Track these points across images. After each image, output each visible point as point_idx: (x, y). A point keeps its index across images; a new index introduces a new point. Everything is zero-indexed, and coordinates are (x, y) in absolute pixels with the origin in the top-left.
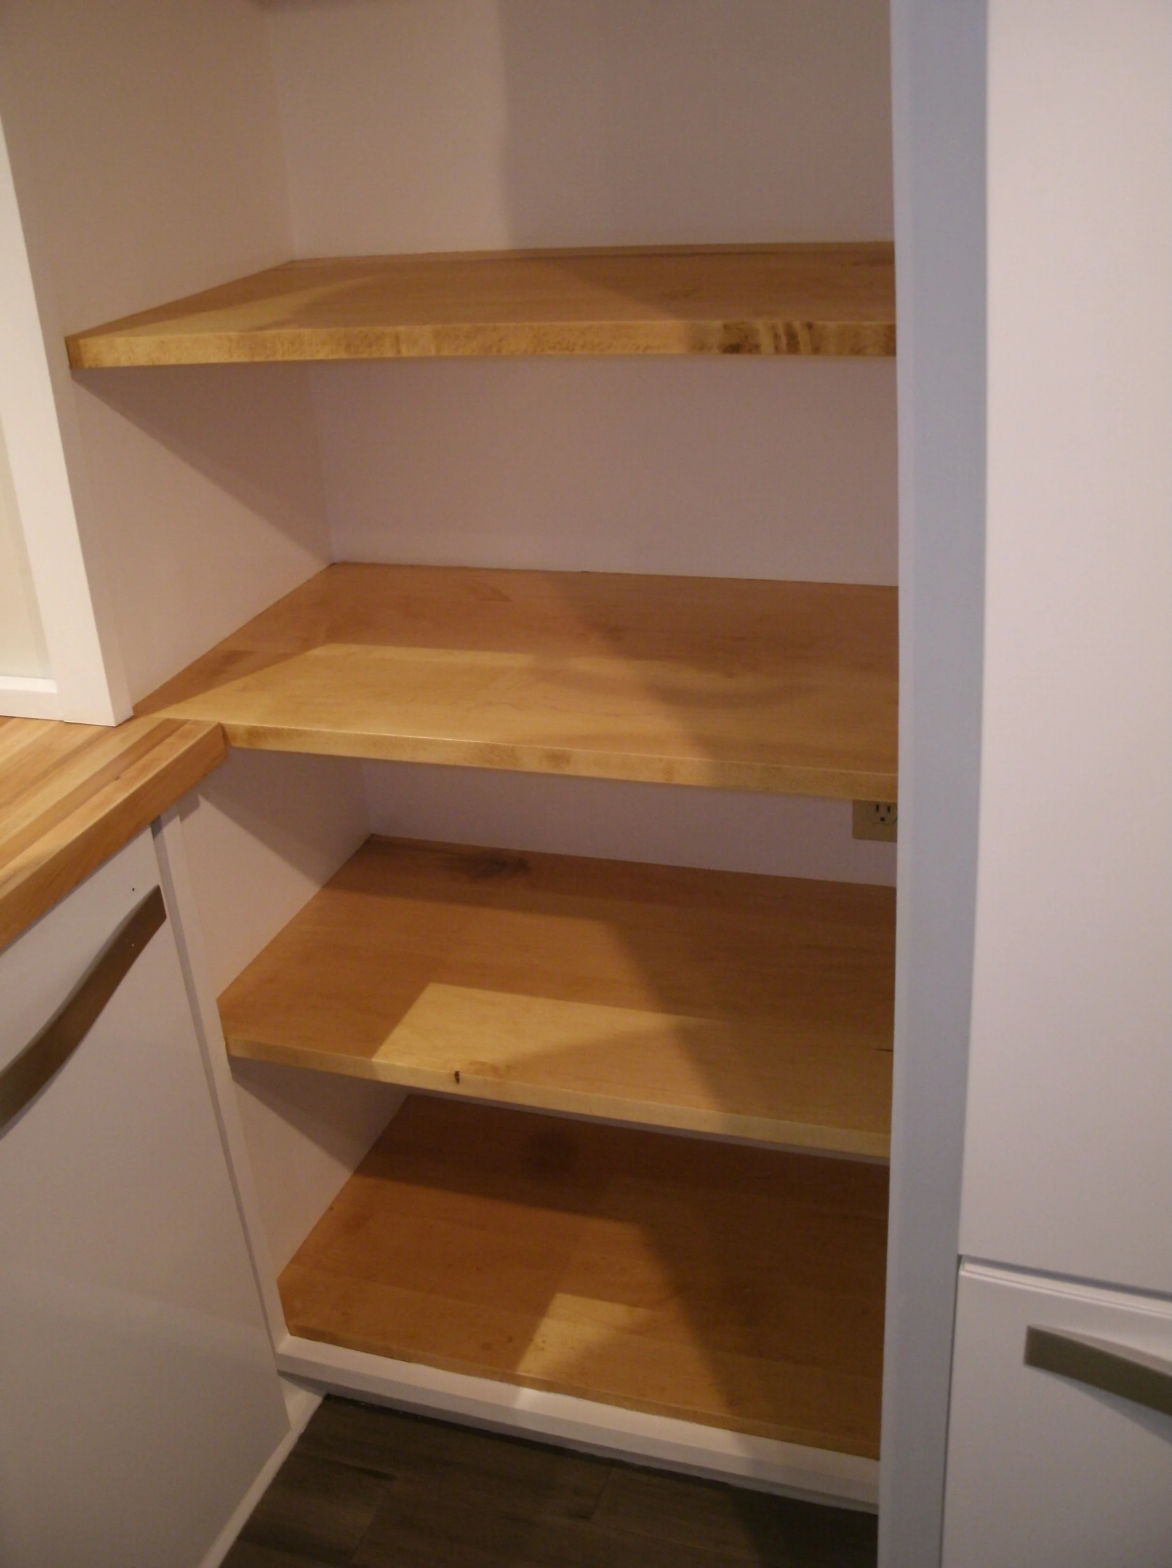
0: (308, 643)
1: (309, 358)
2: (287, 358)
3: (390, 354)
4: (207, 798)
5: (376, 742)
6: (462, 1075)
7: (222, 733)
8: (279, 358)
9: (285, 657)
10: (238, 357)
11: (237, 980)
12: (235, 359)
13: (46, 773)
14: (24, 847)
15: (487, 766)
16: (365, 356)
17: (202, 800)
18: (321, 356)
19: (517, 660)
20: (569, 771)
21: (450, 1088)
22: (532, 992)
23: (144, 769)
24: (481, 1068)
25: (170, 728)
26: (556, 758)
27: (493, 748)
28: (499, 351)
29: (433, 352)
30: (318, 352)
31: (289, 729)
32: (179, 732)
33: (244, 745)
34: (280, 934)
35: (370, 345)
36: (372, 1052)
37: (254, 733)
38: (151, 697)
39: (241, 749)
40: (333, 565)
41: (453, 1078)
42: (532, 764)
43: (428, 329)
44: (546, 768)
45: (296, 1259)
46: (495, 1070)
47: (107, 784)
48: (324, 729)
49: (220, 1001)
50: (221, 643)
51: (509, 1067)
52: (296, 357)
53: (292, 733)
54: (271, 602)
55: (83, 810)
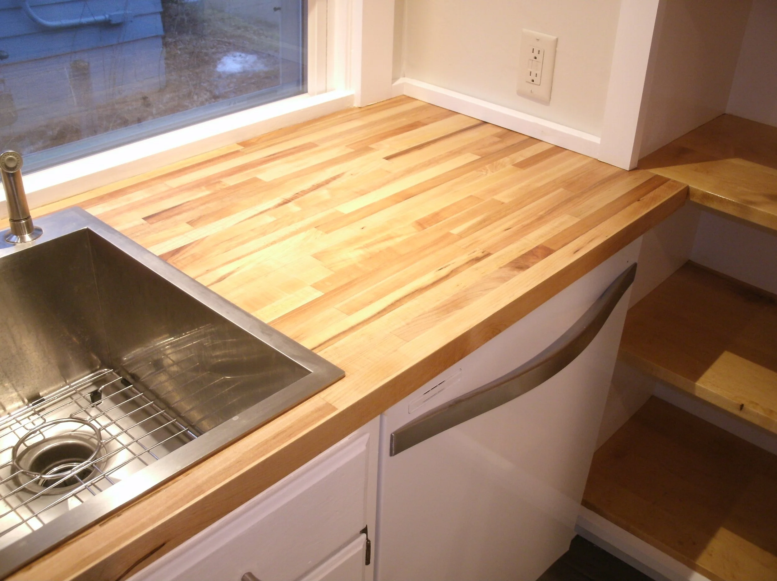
0: (725, 156)
6: (745, 407)
7: (687, 192)
23: (653, 199)
24: (756, 406)
25: (661, 180)
32: (666, 184)
33: (697, 201)
36: (697, 379)
37: (706, 196)
39: (694, 203)
40: (724, 115)
41: (739, 407)
46: (764, 410)
47: (634, 201)
50: (674, 140)
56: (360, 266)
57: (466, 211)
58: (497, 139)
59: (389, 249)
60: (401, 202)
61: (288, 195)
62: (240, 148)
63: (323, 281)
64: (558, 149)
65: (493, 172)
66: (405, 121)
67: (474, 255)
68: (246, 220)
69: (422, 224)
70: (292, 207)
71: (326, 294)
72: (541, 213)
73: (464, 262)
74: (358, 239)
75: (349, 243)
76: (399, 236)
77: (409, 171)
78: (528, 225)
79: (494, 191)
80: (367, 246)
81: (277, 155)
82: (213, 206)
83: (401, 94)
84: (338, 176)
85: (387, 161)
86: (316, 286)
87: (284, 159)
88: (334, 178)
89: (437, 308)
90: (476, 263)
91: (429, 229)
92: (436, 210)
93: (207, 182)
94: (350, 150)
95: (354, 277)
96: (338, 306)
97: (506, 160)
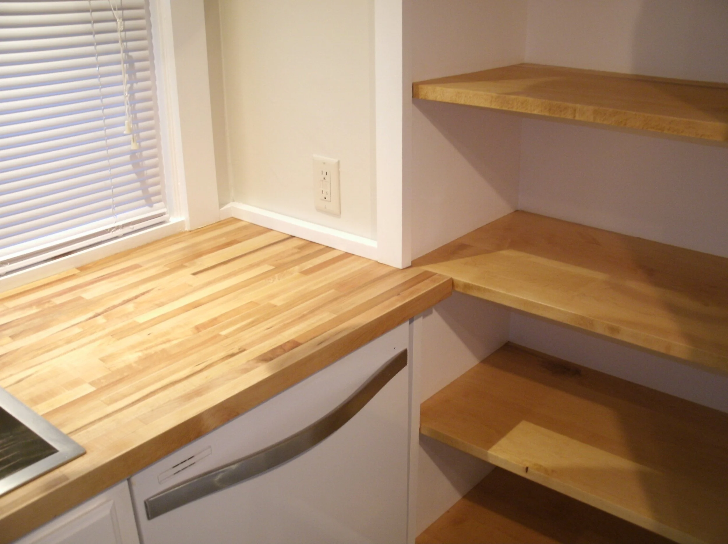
0: (500, 248)
1: (529, 112)
2: (519, 110)
3: (570, 117)
4: (437, 310)
5: (526, 303)
6: (529, 469)
7: (452, 283)
8: (514, 109)
9: (488, 252)
10: (494, 106)
11: (431, 398)
12: (493, 107)
13: (365, 285)
14: (349, 319)
15: (578, 326)
16: (557, 116)
17: (434, 311)
18: (535, 112)
19: (600, 276)
20: (619, 337)
21: (522, 474)
22: (572, 436)
23: (412, 293)
24: (539, 468)
25: (427, 275)
26: (613, 329)
27: (583, 318)
28: (625, 124)
29: (591, 119)
30: (534, 110)
31: (485, 288)
32: (430, 279)
33: (461, 291)
34: (456, 380)
35: (561, 111)
36: (489, 448)
37: (467, 286)
38: (419, 258)
39: (459, 293)
40: (517, 211)
41: (525, 469)
42: (599, 330)
43: (591, 108)
44: (607, 333)
45: (427, 531)
46: (546, 471)
47: (393, 296)
48: (502, 291)
49: (422, 405)
50: (456, 239)
51: (553, 471)
52: (523, 111)
53: (485, 290)
54: (485, 224)
55: (380, 306)
56: (134, 365)
57: (240, 315)
58: (296, 250)
59: (163, 351)
60: (190, 310)
61: (99, 310)
62: (77, 271)
63: (99, 379)
64: (347, 255)
65: (279, 280)
66: (223, 240)
67: (230, 352)
68: (58, 332)
69: (198, 328)
70: (100, 320)
71: (98, 390)
72: (305, 313)
73: (219, 358)
74: (143, 343)
75: (133, 347)
76: (177, 339)
77: (209, 284)
78: (288, 324)
79: (272, 297)
80: (147, 349)
81: (104, 277)
82: (37, 321)
83: (230, 216)
84: (148, 292)
85: (193, 276)
86: (92, 384)
87: (110, 280)
88: (143, 294)
89: (182, 397)
90: (230, 358)
91: (204, 332)
92: (217, 315)
93: (39, 303)
94: (167, 269)
95: (125, 374)
96: (103, 398)
97: (297, 268)
